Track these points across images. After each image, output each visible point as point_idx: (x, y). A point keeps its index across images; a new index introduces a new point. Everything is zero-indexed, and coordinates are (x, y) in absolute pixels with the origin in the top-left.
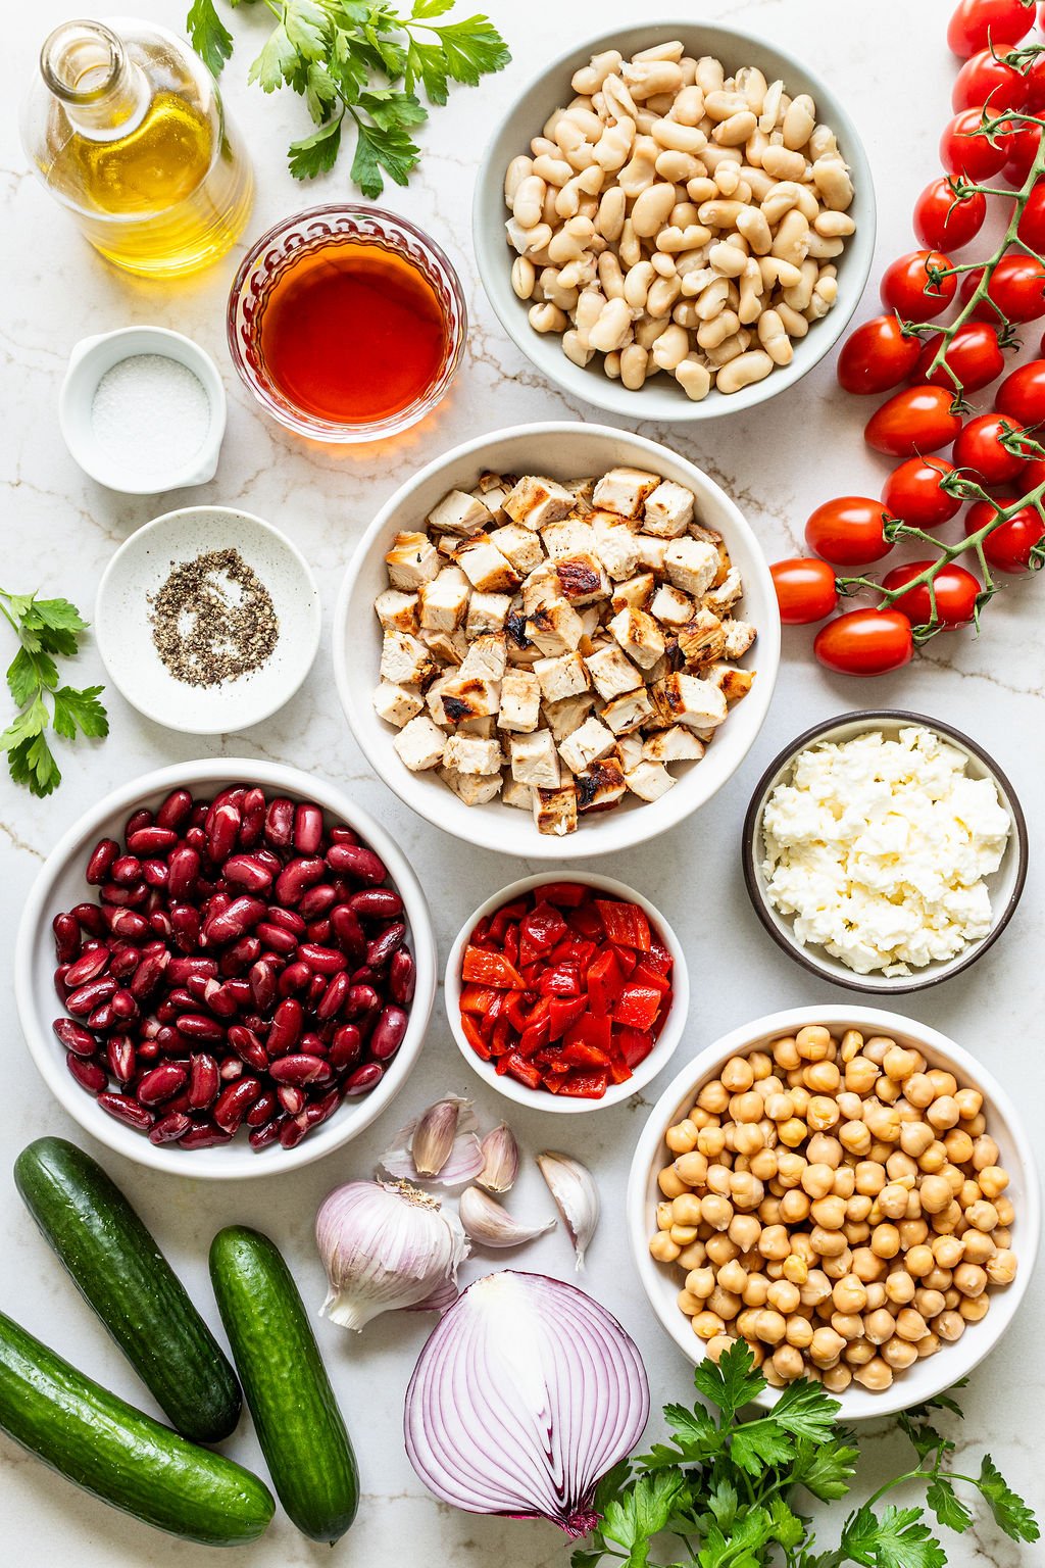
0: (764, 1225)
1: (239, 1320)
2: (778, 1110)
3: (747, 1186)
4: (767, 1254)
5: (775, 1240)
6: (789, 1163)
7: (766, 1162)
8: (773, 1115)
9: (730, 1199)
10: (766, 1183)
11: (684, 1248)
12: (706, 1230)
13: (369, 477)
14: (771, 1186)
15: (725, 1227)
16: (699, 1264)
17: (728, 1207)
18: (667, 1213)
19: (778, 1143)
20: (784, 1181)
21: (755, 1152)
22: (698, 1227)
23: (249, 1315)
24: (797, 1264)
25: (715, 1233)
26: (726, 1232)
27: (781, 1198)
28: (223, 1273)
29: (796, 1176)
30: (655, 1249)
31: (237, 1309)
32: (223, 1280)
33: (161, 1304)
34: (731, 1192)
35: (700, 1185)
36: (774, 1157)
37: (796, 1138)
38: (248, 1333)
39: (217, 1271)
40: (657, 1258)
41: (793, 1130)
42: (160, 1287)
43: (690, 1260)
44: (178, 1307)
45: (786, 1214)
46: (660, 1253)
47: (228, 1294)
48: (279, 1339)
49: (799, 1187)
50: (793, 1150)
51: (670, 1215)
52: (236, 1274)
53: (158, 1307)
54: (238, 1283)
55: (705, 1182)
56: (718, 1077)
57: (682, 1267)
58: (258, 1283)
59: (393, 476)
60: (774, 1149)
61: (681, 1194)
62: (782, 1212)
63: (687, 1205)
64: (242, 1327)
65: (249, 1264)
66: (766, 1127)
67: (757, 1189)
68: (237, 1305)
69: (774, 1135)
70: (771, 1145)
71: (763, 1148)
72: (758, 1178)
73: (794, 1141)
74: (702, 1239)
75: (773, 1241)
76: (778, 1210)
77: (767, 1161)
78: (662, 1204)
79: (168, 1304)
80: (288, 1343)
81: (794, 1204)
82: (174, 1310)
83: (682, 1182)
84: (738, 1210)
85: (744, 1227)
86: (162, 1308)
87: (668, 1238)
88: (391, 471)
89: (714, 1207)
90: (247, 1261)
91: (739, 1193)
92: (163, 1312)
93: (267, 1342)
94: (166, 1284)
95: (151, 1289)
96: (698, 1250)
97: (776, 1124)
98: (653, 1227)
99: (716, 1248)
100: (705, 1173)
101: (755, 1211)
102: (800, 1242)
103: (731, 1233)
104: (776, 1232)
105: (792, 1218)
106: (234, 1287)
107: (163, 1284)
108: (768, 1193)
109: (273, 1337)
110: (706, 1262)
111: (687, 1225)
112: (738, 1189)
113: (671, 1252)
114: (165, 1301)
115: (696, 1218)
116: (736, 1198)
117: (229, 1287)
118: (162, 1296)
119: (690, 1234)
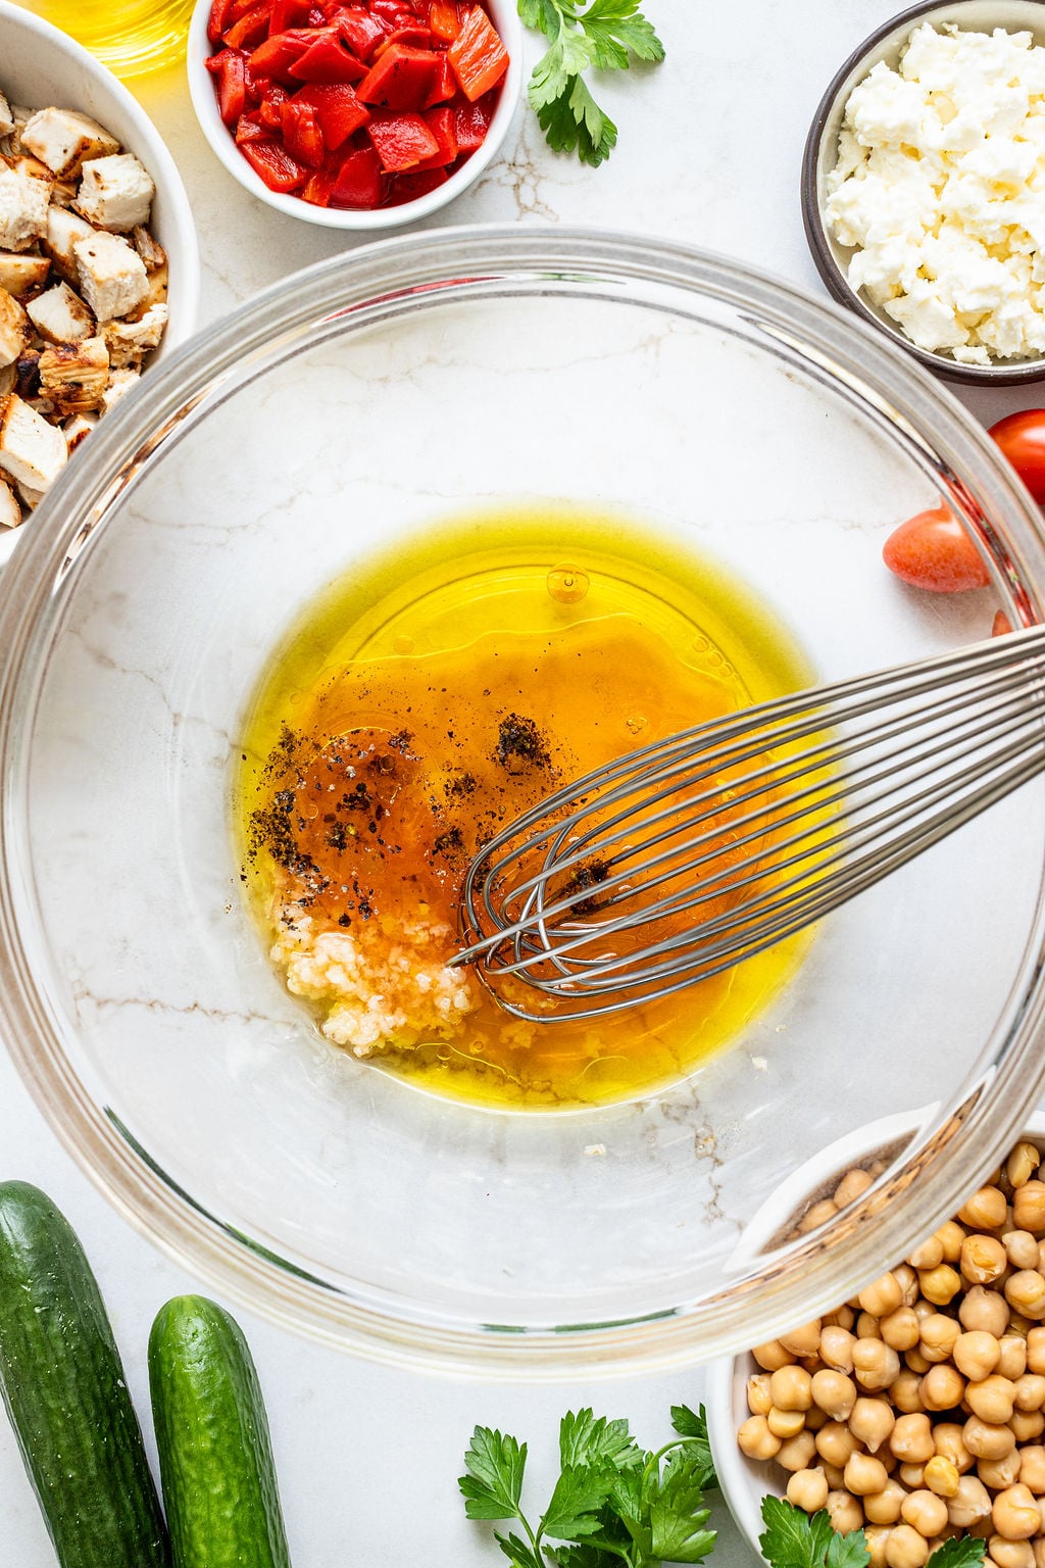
0: (898, 1413)
1: (177, 1427)
2: (922, 1255)
3: (875, 1357)
4: (903, 1454)
5: (914, 1437)
6: (937, 1329)
7: (902, 1327)
8: (915, 1263)
9: (852, 1376)
10: (902, 1356)
11: (785, 1441)
12: (817, 1419)
13: (380, 380)
14: (911, 1359)
15: (845, 1416)
16: (806, 1463)
17: (849, 1388)
18: (762, 1391)
19: (920, 1297)
20: (929, 1353)
21: (890, 1311)
22: (806, 1413)
23: (192, 1424)
24: (944, 1469)
25: (829, 1421)
26: (846, 1423)
27: (922, 1375)
28: (167, 1359)
29: (945, 1347)
30: (746, 1441)
31: (176, 1412)
32: (166, 1368)
33: (107, 1453)
34: (854, 1366)
35: (810, 1355)
36: (915, 1320)
37: (946, 1292)
38: (187, 1447)
39: (158, 1354)
40: (747, 1454)
41: (942, 1282)
42: (112, 1428)
43: (794, 1457)
44: (128, 1459)
45: (929, 1398)
46: (754, 1448)
47: (168, 1389)
48: (228, 1462)
49: (949, 1361)
50: (939, 1309)
51: (767, 1394)
52: (183, 1364)
53: (102, 1455)
54: (185, 1377)
55: (818, 1351)
56: (830, 1196)
57: (780, 1465)
58: (211, 1383)
59: (411, 378)
60: (912, 1307)
61: (783, 1365)
62: (922, 1394)
63: (791, 1383)
64: (181, 1437)
65: (203, 1353)
66: (904, 1278)
67: (890, 1363)
68: (179, 1406)
69: (914, 1288)
70: (910, 1301)
71: (901, 1306)
72: (892, 1347)
73: (942, 1297)
74: (812, 1430)
75: (911, 1436)
76: (917, 1391)
77: (906, 1326)
78: (755, 1378)
79: (117, 1453)
80: (239, 1470)
81: (942, 1386)
82: (122, 1464)
83: (784, 1349)
84: (862, 1392)
85: (872, 1417)
86: (108, 1458)
87: (764, 1428)
88: (408, 372)
89: (830, 1387)
90: (202, 1349)
91: (865, 1369)
92: (107, 1462)
93: (212, 1464)
94: (121, 1426)
95: (100, 1429)
96: (804, 1444)
97: (917, 1273)
98: (742, 1411)
99: (831, 1443)
100: (815, 1340)
101: (884, 1393)
102: (948, 1438)
103: (854, 1425)
104: (916, 1423)
105: (938, 1406)
106: (179, 1382)
107: (116, 1424)
108: (904, 1367)
109: (221, 1460)
110: (815, 1460)
111: (792, 1409)
112: (865, 1363)
113: (768, 1446)
114: (113, 1448)
115: (804, 1399)
116: (861, 1375)
117: (172, 1379)
118: (111, 1440)
119: (795, 1422)
